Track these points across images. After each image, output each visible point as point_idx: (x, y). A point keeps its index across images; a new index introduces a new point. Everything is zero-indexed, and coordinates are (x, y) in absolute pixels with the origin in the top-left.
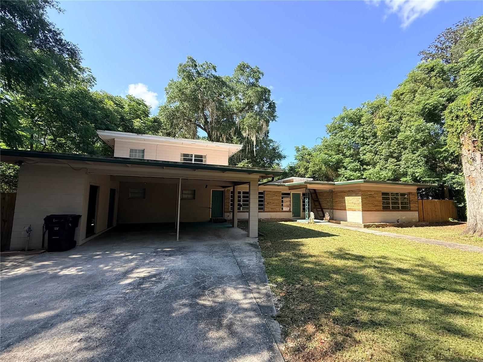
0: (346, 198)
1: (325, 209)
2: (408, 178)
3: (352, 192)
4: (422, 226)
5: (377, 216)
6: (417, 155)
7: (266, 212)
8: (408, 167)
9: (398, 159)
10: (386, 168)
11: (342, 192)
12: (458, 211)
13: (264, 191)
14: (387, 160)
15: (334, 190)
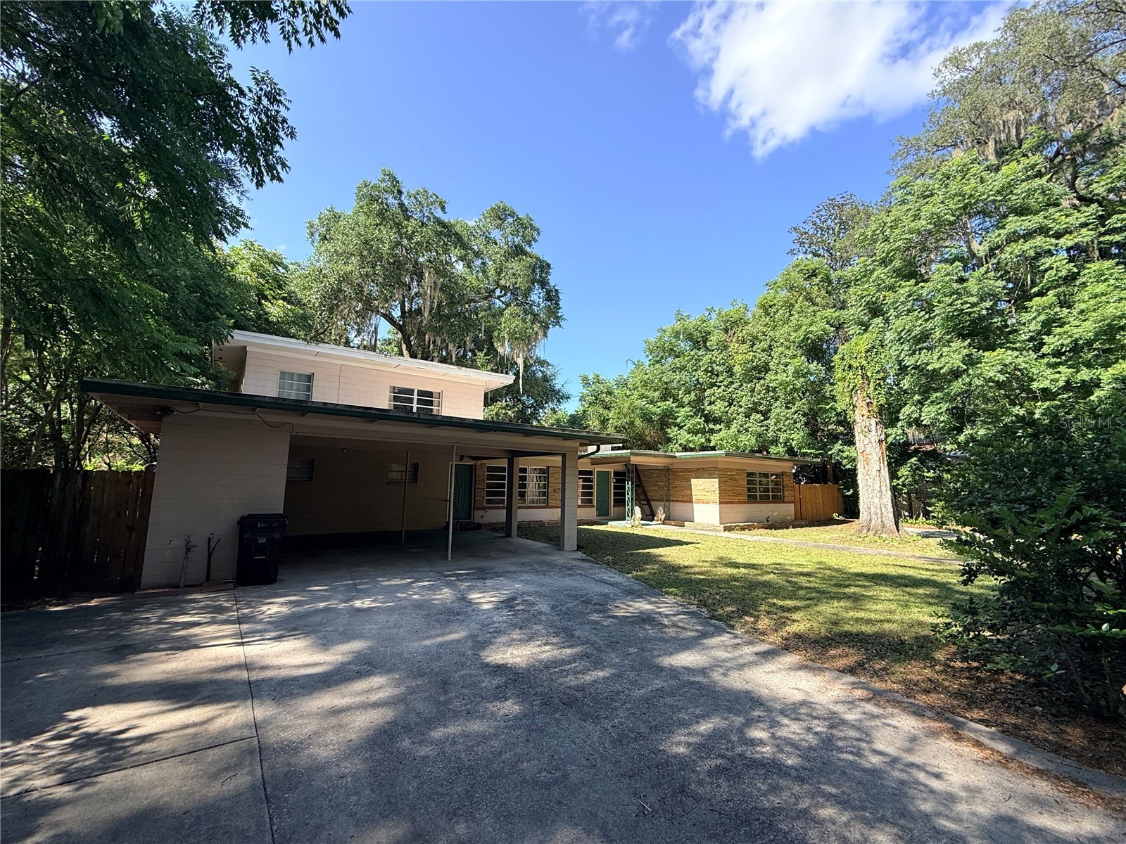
0: (694, 481)
1: (655, 500)
2: (781, 449)
3: (703, 471)
4: (802, 526)
5: (741, 511)
6: (793, 410)
7: (551, 507)
8: (780, 430)
9: (766, 414)
10: (747, 430)
11: (686, 470)
12: (845, 503)
13: (548, 467)
14: (748, 416)
15: (671, 467)
